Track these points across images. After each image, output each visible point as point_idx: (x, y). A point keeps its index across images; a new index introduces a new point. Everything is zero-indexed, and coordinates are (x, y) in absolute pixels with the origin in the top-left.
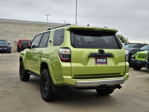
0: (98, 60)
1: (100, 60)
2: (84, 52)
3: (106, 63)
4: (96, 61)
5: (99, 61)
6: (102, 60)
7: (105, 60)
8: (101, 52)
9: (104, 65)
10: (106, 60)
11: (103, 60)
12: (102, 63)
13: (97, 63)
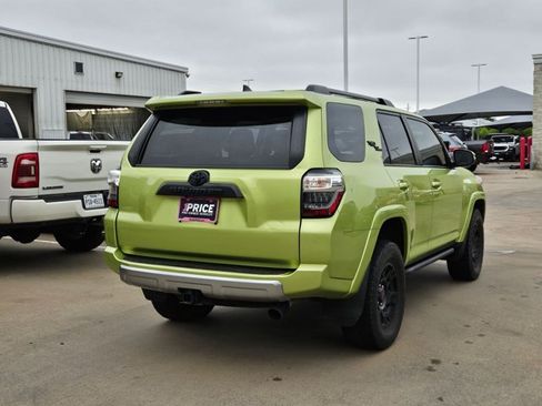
0: (189, 206)
1: (196, 208)
2: (145, 179)
3: (213, 218)
4: (182, 207)
5: (191, 210)
6: (202, 208)
7: (211, 207)
9: (207, 225)
10: (215, 209)
11: (206, 208)
12: (199, 217)
13: (181, 216)
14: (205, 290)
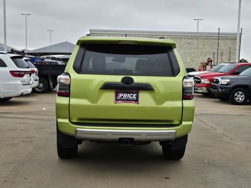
0: (120, 95)
1: (125, 95)
2: (91, 81)
3: (137, 101)
4: (117, 96)
5: (122, 97)
6: (129, 96)
7: (134, 95)
8: (127, 81)
9: (133, 105)
10: (137, 96)
11: (131, 96)
12: (128, 100)
13: (117, 100)
14: (136, 137)
